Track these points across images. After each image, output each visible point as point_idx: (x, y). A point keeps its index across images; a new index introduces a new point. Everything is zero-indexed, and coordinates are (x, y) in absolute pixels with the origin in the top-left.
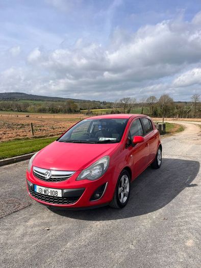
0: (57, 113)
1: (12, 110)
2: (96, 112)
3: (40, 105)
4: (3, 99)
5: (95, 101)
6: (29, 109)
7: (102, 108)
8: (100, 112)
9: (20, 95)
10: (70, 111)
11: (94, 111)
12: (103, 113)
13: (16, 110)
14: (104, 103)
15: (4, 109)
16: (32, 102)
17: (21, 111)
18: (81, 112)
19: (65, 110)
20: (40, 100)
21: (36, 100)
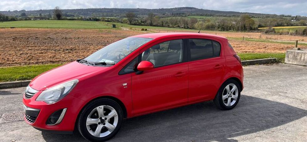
0: (227, 30)
1: (179, 26)
2: (281, 31)
3: (209, 21)
4: (173, 14)
5: (283, 16)
6: (196, 25)
7: (292, 25)
8: (287, 30)
9: (190, 10)
10: (244, 29)
11: (277, 29)
12: (291, 31)
13: (183, 26)
14: (297, 18)
15: (171, 25)
16: (202, 17)
17: (188, 28)
18: (259, 30)
19: (238, 27)
20: (211, 15)
21: (206, 15)
